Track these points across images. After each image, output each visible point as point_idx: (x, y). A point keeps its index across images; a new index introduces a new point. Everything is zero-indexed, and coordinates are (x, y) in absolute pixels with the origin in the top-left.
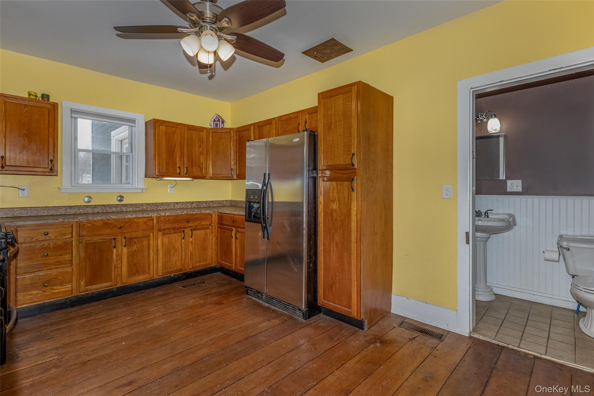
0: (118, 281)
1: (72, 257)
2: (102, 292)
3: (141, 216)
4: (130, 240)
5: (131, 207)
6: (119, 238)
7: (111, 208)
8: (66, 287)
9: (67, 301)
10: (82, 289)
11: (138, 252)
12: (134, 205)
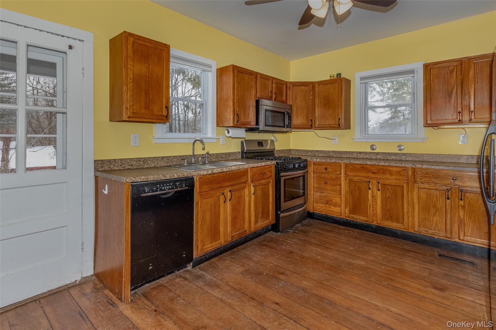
0: (374, 220)
1: (341, 189)
2: (364, 224)
3: (394, 165)
4: (384, 185)
5: (410, 156)
6: (374, 182)
7: (391, 155)
8: (337, 209)
9: (341, 220)
10: (347, 215)
11: (391, 199)
12: (413, 154)
